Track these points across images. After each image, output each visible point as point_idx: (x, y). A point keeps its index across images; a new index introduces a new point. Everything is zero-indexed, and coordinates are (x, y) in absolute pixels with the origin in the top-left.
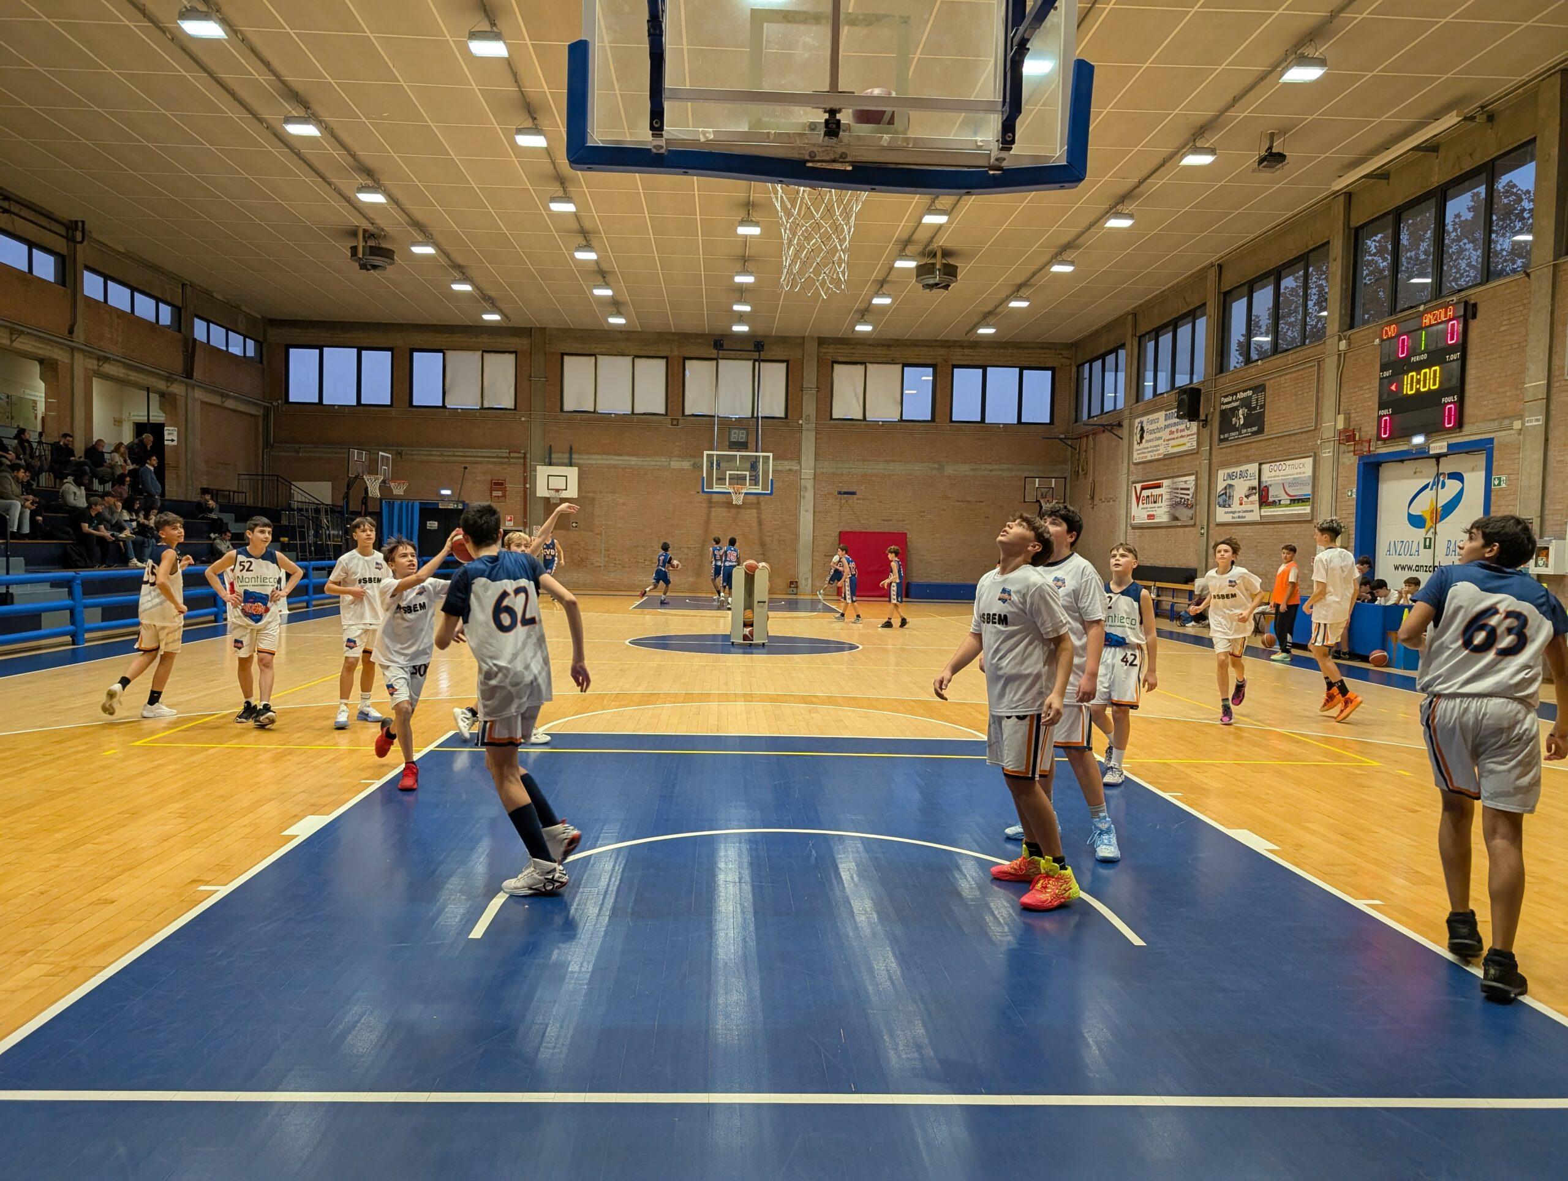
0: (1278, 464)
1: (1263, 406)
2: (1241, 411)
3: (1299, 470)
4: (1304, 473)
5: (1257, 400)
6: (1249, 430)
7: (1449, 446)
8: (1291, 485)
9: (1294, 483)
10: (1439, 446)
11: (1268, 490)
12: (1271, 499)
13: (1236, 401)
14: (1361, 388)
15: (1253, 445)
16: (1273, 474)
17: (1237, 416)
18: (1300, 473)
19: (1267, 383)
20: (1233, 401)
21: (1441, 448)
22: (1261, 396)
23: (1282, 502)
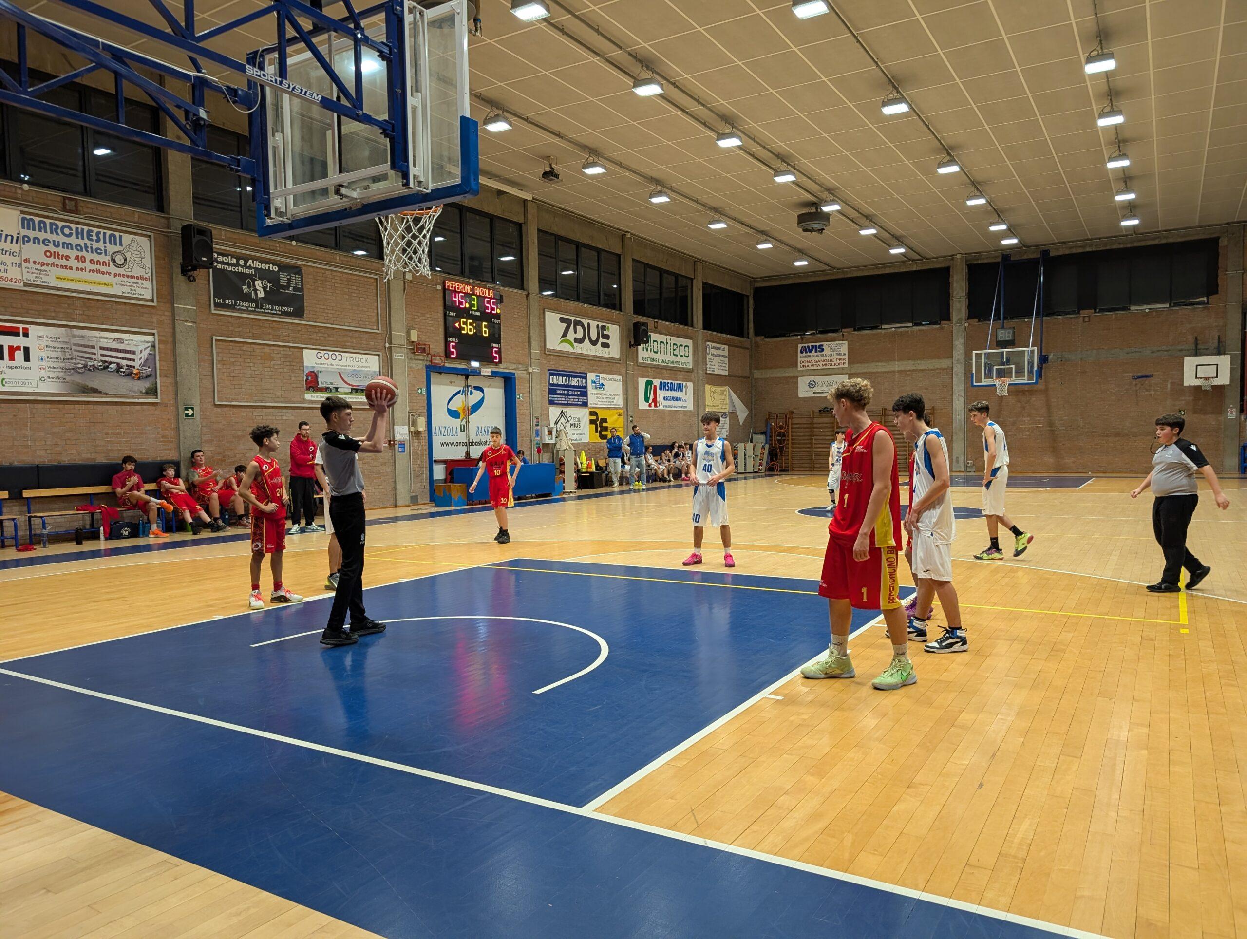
0: (330, 353)
1: (301, 290)
2: (258, 284)
3: (360, 364)
4: (367, 367)
5: (289, 280)
6: (277, 308)
7: (493, 372)
8: (350, 375)
9: (355, 374)
10: (487, 371)
11: (316, 376)
12: (321, 385)
13: (245, 266)
14: (423, 315)
15: (285, 326)
16: (323, 361)
17: (250, 285)
18: (362, 367)
19: (303, 268)
20: (237, 265)
21: (488, 372)
22: (296, 280)
23: (339, 390)
